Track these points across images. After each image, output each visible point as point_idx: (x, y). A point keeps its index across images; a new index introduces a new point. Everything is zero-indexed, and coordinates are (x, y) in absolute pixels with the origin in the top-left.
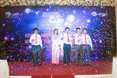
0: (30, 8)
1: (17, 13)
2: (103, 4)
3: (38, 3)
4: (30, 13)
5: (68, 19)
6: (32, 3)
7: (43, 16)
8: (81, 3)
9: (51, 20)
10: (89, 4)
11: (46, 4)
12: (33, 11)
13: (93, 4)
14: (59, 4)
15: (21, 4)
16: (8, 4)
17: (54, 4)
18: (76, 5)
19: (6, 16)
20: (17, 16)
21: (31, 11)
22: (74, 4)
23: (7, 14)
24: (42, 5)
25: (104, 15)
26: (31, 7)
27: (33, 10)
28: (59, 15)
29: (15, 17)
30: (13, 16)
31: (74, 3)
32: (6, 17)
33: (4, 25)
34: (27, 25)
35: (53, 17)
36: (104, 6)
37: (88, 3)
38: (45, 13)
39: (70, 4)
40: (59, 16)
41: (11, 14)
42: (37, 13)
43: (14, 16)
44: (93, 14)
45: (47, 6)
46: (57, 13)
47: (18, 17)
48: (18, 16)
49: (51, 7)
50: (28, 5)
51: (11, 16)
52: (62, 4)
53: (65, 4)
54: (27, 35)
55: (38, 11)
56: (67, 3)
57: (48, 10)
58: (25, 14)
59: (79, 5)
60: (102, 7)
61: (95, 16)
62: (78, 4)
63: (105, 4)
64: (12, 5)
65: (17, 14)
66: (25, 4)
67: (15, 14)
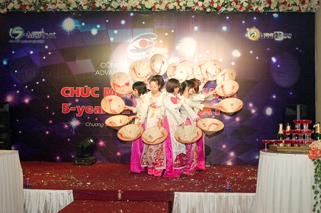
0: (74, 18)
1: (40, 30)
2: (277, 7)
3: (97, 5)
4: (76, 31)
5: (178, 48)
6: (82, 3)
7: (112, 39)
8: (215, 5)
9: (132, 51)
10: (238, 7)
11: (119, 7)
12: (83, 27)
13: (250, 7)
14: (154, 7)
15: (51, 7)
16: (17, 7)
17: (139, 7)
18: (201, 9)
19: (12, 39)
20: (40, 39)
21: (78, 26)
22: (196, 8)
23: (15, 32)
24: (109, 9)
25: (281, 37)
26: (78, 14)
27: (83, 24)
29: (34, 42)
30: (29, 39)
31: (197, 4)
32: (11, 41)
33: (5, 63)
34: (68, 63)
35: (137, 44)
36: (281, 11)
37: (234, 4)
38: (116, 32)
39: (184, 8)
40: (155, 40)
42: (94, 32)
43: (32, 39)
44: (248, 35)
45: (122, 13)
46: (149, 32)
47: (43, 42)
48: (44, 39)
49: (132, 14)
50: (71, 8)
51: (24, 38)
52: (162, 7)
53: (171, 7)
54: (67, 92)
55: (98, 26)
56: (176, 4)
57: (123, 22)
58: (62, 33)
59: (208, 10)
60: (275, 15)
61: (254, 39)
62: (206, 6)
63: (283, 6)
64: (27, 8)
65: (40, 33)
66: (62, 6)
67: (34, 33)
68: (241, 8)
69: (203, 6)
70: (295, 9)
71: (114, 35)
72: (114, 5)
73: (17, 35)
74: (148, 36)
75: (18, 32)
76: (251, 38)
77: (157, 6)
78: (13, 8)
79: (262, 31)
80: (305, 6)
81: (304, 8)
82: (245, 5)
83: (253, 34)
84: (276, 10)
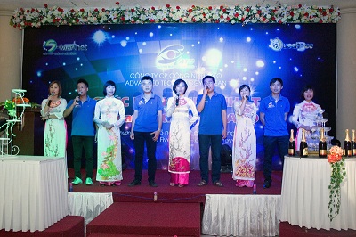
0: (104, 30)
1: (72, 43)
2: (299, 18)
3: (127, 18)
4: (106, 43)
5: (204, 59)
6: (112, 16)
7: (141, 51)
8: (240, 18)
9: (160, 62)
10: (262, 18)
11: (147, 20)
12: (113, 39)
13: (273, 18)
14: (181, 20)
15: (82, 21)
16: (50, 21)
17: (167, 20)
18: (226, 21)
19: (45, 51)
20: (73, 51)
21: (108, 38)
22: (221, 20)
23: (48, 45)
24: (138, 22)
25: (303, 47)
26: (109, 28)
27: (113, 36)
28: (181, 48)
29: (67, 54)
30: (62, 52)
31: (222, 17)
32: (44, 54)
33: (39, 74)
34: (99, 74)
35: (165, 55)
36: (303, 22)
37: (257, 16)
38: (144, 44)
39: (209, 20)
40: (182, 52)
41: (58, 45)
42: (124, 44)
43: (65, 52)
44: (271, 46)
45: (150, 25)
46: (176, 43)
47: (75, 54)
48: (76, 51)
49: (160, 27)
50: (101, 21)
51: (57, 50)
52: (189, 20)
53: (197, 19)
55: (128, 38)
56: (202, 16)
57: (151, 34)
58: (92, 45)
59: (233, 22)
60: (298, 27)
61: (277, 50)
62: (231, 18)
63: (305, 17)
64: (60, 21)
65: (73, 45)
66: (93, 20)
67: (67, 45)
68: (264, 20)
69: (228, 18)
70: (317, 20)
71: (143, 47)
72: (143, 18)
73: (50, 47)
74: (175, 48)
75: (51, 44)
76: (274, 49)
77: (184, 19)
78: (47, 22)
79: (285, 41)
80: (326, 17)
81: (325, 20)
82: (269, 16)
83: (276, 44)
84: (298, 21)
